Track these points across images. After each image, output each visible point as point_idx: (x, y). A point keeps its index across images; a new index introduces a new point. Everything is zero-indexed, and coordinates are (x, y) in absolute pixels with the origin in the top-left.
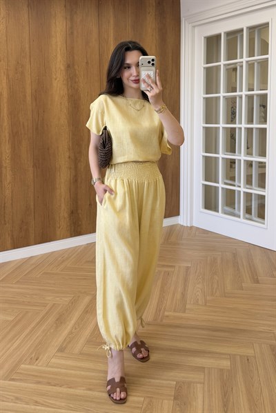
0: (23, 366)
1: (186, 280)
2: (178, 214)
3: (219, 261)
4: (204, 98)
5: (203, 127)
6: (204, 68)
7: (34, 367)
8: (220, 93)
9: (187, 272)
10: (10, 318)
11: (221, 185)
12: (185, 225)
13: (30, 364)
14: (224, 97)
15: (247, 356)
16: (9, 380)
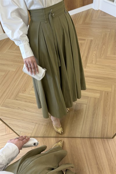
0: (20, 94)
1: (89, 49)
2: (92, 3)
7: (24, 95)
9: (91, 43)
10: (14, 70)
12: (95, 9)
13: (22, 93)
15: (108, 92)
16: (16, 100)
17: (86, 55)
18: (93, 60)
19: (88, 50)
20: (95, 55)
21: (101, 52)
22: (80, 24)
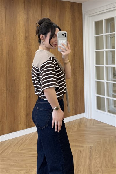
1: (90, 156)
2: (84, 112)
3: (108, 142)
4: (95, 52)
5: (95, 66)
6: (95, 37)
8: (103, 49)
9: (91, 150)
11: (106, 97)
12: (88, 118)
14: (105, 51)
17: (87, 163)
18: (98, 170)
19: (90, 158)
20: (100, 163)
21: (105, 159)
22: (75, 131)
